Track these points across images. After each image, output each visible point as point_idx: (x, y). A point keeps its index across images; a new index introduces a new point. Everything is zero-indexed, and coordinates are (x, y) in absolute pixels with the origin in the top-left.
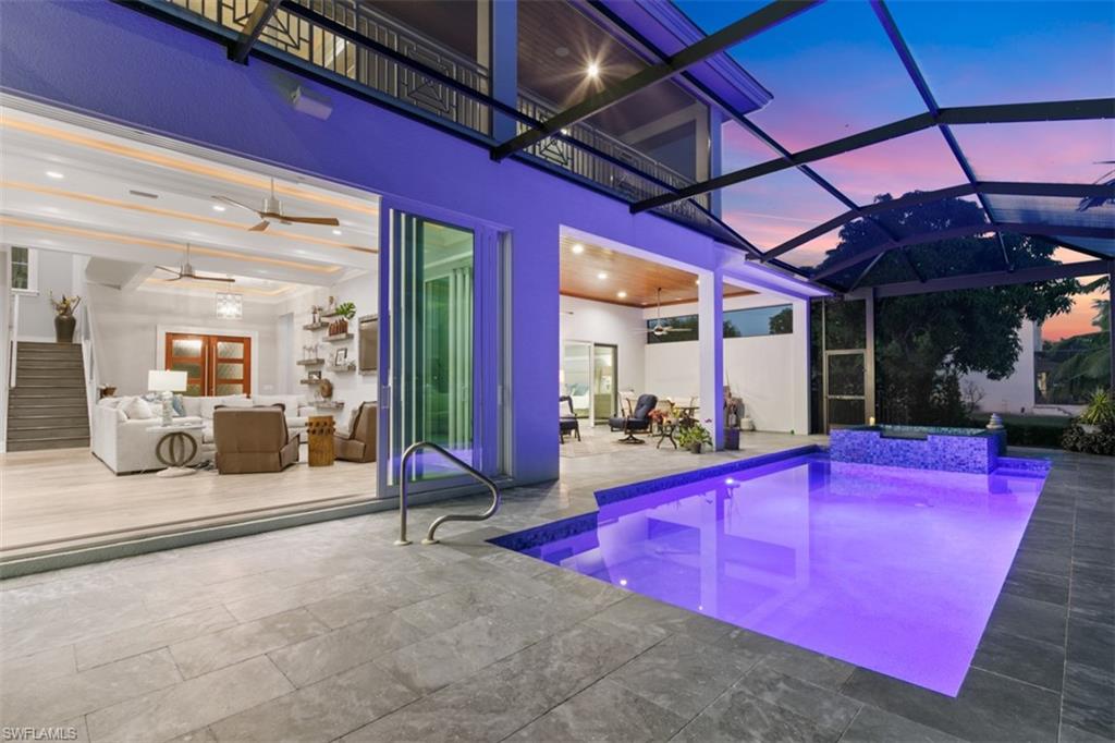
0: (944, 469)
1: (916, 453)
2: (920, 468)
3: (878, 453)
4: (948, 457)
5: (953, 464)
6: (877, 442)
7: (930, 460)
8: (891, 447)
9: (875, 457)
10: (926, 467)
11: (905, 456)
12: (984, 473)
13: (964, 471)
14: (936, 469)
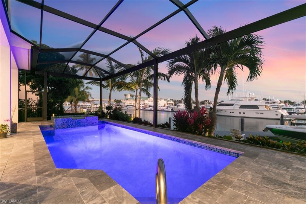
0: (89, 126)
1: (82, 123)
2: (83, 126)
3: (72, 124)
4: (90, 122)
5: (91, 124)
6: (72, 121)
7: (86, 124)
8: (75, 122)
9: (71, 126)
10: (85, 126)
11: (79, 124)
12: (97, 125)
13: (93, 125)
14: (87, 126)
